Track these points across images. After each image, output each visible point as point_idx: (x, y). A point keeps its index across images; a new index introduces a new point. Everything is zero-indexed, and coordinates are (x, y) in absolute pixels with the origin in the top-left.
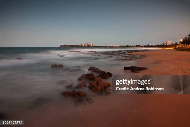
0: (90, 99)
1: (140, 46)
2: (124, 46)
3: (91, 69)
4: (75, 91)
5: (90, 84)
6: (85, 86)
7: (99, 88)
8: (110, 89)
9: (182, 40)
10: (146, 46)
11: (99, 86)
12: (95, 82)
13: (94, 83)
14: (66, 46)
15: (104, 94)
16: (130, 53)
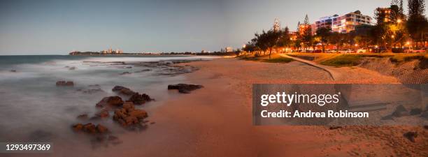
0: (115, 138)
1: (190, 53)
2: (168, 54)
3: (116, 89)
4: (90, 124)
5: (115, 113)
6: (107, 116)
7: (129, 119)
8: (147, 121)
9: (244, 46)
10: (198, 54)
11: (129, 115)
12: (124, 110)
13: (121, 111)
14: (79, 53)
15: (137, 129)
16: (176, 65)
